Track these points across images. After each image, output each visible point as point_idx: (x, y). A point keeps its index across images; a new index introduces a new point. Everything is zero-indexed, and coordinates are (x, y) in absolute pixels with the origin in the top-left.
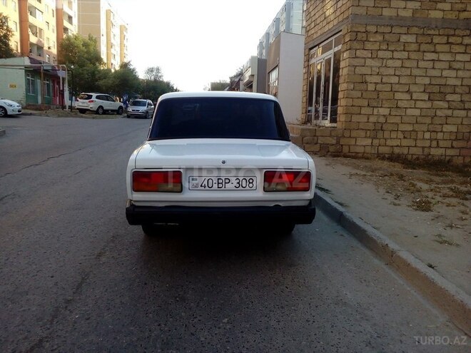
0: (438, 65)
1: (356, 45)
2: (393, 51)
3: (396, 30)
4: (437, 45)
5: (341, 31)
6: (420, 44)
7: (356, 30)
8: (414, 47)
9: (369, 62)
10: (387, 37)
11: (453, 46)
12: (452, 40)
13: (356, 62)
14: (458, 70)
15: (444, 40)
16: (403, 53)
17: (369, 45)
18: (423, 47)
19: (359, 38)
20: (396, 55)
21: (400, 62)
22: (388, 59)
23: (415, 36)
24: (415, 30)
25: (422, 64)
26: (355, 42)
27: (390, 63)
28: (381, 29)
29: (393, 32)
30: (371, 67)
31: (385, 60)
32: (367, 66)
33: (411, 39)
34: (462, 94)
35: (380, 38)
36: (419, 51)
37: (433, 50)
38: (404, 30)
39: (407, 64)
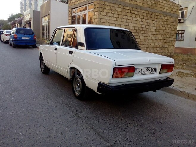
0: (128, 21)
1: (101, 10)
2: (113, 14)
3: (115, 5)
4: (127, 13)
5: (93, 2)
6: (122, 12)
7: (101, 3)
8: (120, 13)
9: (105, 17)
10: (112, 7)
11: (132, 14)
12: (132, 12)
13: (101, 17)
14: (133, 23)
15: (129, 11)
16: (117, 15)
17: (105, 10)
18: (123, 13)
19: (102, 7)
20: (115, 16)
21: (116, 18)
22: (112, 17)
23: (121, 9)
24: (121, 6)
25: (123, 20)
26: (100, 8)
27: (113, 18)
28: (110, 4)
29: (114, 6)
30: (106, 20)
31: (111, 17)
32: (105, 19)
33: (119, 9)
34: (134, 33)
35: (109, 8)
36: (122, 15)
37: (126, 15)
38: (117, 6)
39: (118, 19)
